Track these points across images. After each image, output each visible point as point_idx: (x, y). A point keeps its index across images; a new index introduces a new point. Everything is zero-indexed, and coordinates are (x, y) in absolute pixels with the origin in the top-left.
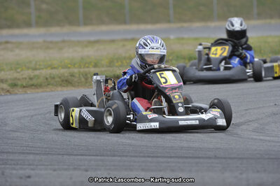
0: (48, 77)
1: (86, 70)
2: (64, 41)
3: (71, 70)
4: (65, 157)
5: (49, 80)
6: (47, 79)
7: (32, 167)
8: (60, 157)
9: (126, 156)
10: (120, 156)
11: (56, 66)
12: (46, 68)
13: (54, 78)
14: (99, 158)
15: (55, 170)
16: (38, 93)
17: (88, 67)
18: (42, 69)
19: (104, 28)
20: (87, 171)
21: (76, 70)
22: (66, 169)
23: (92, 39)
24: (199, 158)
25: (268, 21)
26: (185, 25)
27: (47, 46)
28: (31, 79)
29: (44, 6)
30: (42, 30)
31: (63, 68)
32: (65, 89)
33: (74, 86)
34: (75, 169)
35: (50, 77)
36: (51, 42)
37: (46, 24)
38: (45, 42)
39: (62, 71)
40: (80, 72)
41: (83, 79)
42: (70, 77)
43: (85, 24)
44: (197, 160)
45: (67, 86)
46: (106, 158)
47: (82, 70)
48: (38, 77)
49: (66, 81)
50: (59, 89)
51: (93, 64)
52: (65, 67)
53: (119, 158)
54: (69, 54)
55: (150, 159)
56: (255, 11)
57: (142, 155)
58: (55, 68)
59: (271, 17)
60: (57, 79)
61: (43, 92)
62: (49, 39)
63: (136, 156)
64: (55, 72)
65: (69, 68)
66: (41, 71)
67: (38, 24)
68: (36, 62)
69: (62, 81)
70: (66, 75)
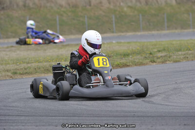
0: (36, 67)
5: (37, 69)
6: (35, 69)
7: (23, 124)
10: (78, 117)
12: (35, 62)
13: (40, 68)
14: (65, 118)
15: (37, 126)
19: (72, 37)
22: (43, 126)
26: (122, 34)
28: (25, 69)
32: (46, 75)
34: (49, 125)
35: (38, 68)
39: (45, 64)
45: (48, 73)
48: (30, 68)
49: (47, 70)
51: (64, 59)
52: (47, 61)
53: (77, 118)
54: (50, 53)
55: (96, 118)
56: (166, 24)
58: (41, 62)
60: (42, 69)
64: (40, 64)
65: (50, 62)
66: (32, 64)
68: (29, 58)
69: (45, 70)
70: (47, 66)
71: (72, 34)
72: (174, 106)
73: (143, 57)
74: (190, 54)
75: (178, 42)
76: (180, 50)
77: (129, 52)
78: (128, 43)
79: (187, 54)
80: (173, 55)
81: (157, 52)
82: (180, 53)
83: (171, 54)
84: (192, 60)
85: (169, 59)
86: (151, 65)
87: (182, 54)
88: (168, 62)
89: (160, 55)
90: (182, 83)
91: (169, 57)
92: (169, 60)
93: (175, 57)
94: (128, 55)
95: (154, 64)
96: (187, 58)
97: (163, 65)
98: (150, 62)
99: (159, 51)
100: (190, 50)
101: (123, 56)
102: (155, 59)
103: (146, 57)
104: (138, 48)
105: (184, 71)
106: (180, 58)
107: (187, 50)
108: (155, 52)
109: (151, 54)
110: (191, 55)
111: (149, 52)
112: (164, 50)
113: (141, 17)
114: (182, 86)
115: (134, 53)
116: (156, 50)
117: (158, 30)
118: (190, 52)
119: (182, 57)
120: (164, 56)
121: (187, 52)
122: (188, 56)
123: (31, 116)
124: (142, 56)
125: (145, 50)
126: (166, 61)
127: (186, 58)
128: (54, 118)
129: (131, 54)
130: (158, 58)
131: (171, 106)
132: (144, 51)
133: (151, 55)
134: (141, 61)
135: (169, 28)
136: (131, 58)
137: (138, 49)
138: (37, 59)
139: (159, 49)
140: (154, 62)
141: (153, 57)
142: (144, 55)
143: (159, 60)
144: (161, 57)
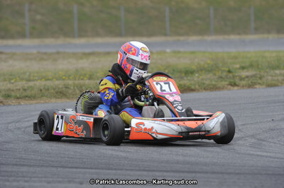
0: (42, 88)
1: (81, 82)
2: (58, 53)
3: (66, 82)
4: (59, 169)
5: (43, 91)
6: (41, 90)
7: (26, 179)
8: (54, 169)
9: (122, 169)
10: (115, 169)
11: (50, 78)
12: (41, 79)
13: (48, 90)
14: (93, 171)
15: (49, 182)
16: (32, 104)
17: (82, 79)
18: (36, 80)
19: (99, 40)
20: (81, 183)
21: (70, 82)
22: (60, 182)
23: (87, 51)
24: (195, 172)
25: (265, 36)
26: (182, 38)
27: (42, 57)
28: (25, 90)
29: (38, 17)
30: (36, 42)
31: (57, 79)
32: (59, 101)
33: (68, 98)
34: (70, 182)
35: (44, 88)
36: (45, 53)
38: (39, 53)
39: (57, 82)
40: (74, 84)
41: (78, 92)
42: (64, 89)
43: (80, 36)
45: (62, 98)
46: (101, 171)
47: (77, 82)
48: (32, 88)
49: (60, 92)
50: (54, 100)
51: (87, 76)
52: (60, 79)
53: (114, 171)
54: (64, 65)
55: (145, 173)
56: (253, 25)
57: (137, 168)
59: (269, 32)
60: (52, 91)
61: (37, 103)
62: (43, 50)
63: (132, 170)
64: (48, 83)
65: (64, 79)
66: (35, 82)
67: (32, 36)
68: (30, 73)
69: (57, 93)
70: (61, 86)
71: (97, 35)
73: (216, 77)
75: (274, 55)
76: (278, 67)
77: (194, 67)
78: (193, 53)
80: (266, 74)
81: (239, 68)
82: (277, 72)
83: (262, 73)
85: (260, 81)
86: (230, 89)
87: (281, 74)
88: (257, 86)
89: (244, 73)
90: (282, 120)
91: (260, 78)
92: (259, 84)
93: (270, 78)
94: (192, 72)
95: (236, 88)
97: (250, 90)
98: (228, 85)
99: (243, 68)
101: (183, 75)
102: (237, 81)
103: (221, 77)
104: (209, 62)
106: (278, 80)
108: (236, 69)
109: (229, 72)
111: (227, 69)
112: (251, 66)
113: (212, 12)
114: (283, 125)
115: (201, 69)
116: (238, 66)
117: (239, 34)
119: (280, 78)
120: (251, 77)
123: (38, 166)
124: (215, 75)
125: (221, 65)
126: (255, 84)
128: (74, 170)
129: (198, 71)
130: (241, 79)
131: (266, 157)
132: (218, 67)
133: (231, 75)
134: (214, 83)
135: (257, 30)
136: (198, 77)
137: (208, 64)
138: (44, 74)
139: (243, 65)
140: (234, 85)
141: (234, 77)
142: (219, 74)
143: (243, 83)
144: (247, 77)
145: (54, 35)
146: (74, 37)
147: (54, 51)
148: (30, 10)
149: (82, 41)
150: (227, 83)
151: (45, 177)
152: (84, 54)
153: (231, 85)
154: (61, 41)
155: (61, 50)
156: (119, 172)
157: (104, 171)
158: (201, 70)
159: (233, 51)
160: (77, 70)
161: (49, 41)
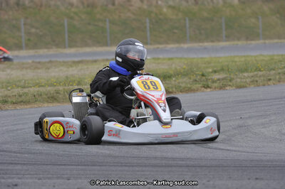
0: (35, 94)
2: (50, 62)
3: (56, 88)
4: (49, 167)
5: (37, 97)
6: (34, 96)
7: (20, 176)
8: (44, 167)
11: (43, 84)
12: (34, 86)
13: (41, 95)
14: (80, 167)
15: (40, 179)
16: (26, 109)
17: (72, 85)
18: (31, 87)
19: (88, 50)
20: (68, 179)
21: (61, 88)
22: (49, 178)
23: (76, 59)
25: (236, 42)
26: (161, 46)
27: (36, 66)
28: (20, 96)
29: (33, 30)
30: (31, 52)
31: (49, 86)
32: (51, 105)
33: (59, 102)
34: (58, 178)
35: (38, 94)
36: (39, 63)
37: (35, 46)
38: (33, 62)
39: (49, 88)
40: (64, 89)
41: (68, 96)
42: (55, 94)
43: (70, 46)
44: (170, 169)
45: (53, 102)
47: (66, 88)
48: (26, 94)
49: (52, 97)
50: (46, 105)
51: (76, 82)
52: (51, 85)
53: (99, 167)
54: (56, 73)
55: (127, 168)
56: (224, 33)
58: (42, 86)
60: (45, 96)
61: (32, 108)
62: (38, 60)
64: (41, 89)
65: (55, 86)
66: (30, 89)
67: (28, 47)
68: (25, 81)
69: (48, 98)
70: (52, 92)
72: (239, 151)
73: (191, 80)
74: (260, 76)
75: (243, 59)
76: (246, 70)
77: (172, 72)
78: (170, 59)
79: (256, 76)
80: (235, 77)
81: (212, 72)
82: (246, 74)
83: (232, 76)
84: (264, 85)
85: (229, 83)
86: (203, 92)
87: (248, 77)
88: (228, 88)
89: (216, 77)
90: (250, 117)
91: (230, 81)
92: (230, 85)
93: (239, 80)
94: (170, 77)
95: (209, 90)
96: (257, 81)
97: (221, 92)
98: (201, 87)
99: (215, 72)
100: (260, 70)
101: (162, 79)
102: (210, 84)
103: (196, 81)
104: (184, 67)
105: (251, 101)
106: (246, 82)
107: (256, 70)
108: (210, 73)
109: (203, 75)
110: (262, 78)
111: (201, 73)
112: (222, 70)
113: (188, 22)
114: (250, 122)
116: (210, 70)
117: (212, 41)
118: (260, 73)
119: (248, 80)
120: (223, 79)
121: (256, 73)
122: (257, 79)
124: (190, 78)
125: (195, 69)
126: (225, 86)
127: (255, 82)
128: (63, 167)
129: (175, 76)
130: (214, 82)
131: (235, 151)
132: (192, 72)
133: (204, 78)
134: (189, 86)
135: (228, 38)
136: (175, 81)
137: (184, 69)
138: (37, 81)
139: (215, 69)
140: (208, 87)
141: (207, 79)
142: (193, 77)
143: (216, 85)
144: (219, 80)
145: (47, 46)
146: (65, 47)
147: (47, 60)
148: (25, 24)
149: (73, 50)
150: (200, 85)
151: (36, 174)
152: (74, 62)
153: (204, 87)
154: (53, 51)
155: (53, 59)
156: (103, 168)
157: (90, 167)
158: (178, 75)
159: (206, 56)
160: (67, 77)
161: (42, 52)
